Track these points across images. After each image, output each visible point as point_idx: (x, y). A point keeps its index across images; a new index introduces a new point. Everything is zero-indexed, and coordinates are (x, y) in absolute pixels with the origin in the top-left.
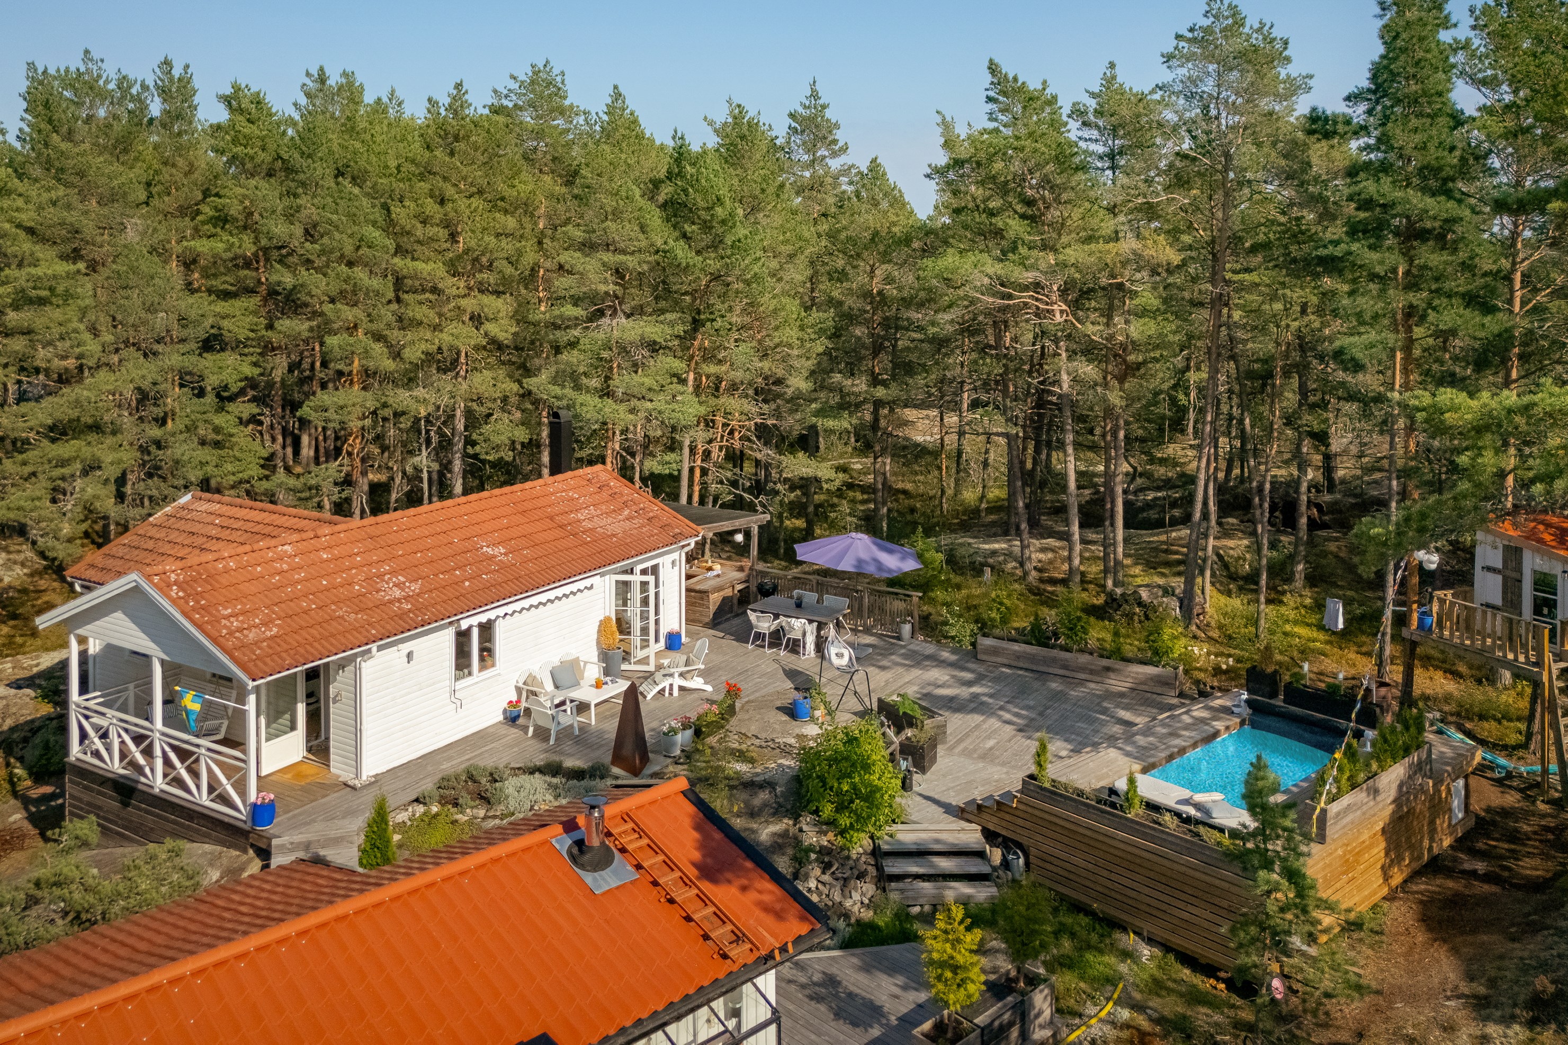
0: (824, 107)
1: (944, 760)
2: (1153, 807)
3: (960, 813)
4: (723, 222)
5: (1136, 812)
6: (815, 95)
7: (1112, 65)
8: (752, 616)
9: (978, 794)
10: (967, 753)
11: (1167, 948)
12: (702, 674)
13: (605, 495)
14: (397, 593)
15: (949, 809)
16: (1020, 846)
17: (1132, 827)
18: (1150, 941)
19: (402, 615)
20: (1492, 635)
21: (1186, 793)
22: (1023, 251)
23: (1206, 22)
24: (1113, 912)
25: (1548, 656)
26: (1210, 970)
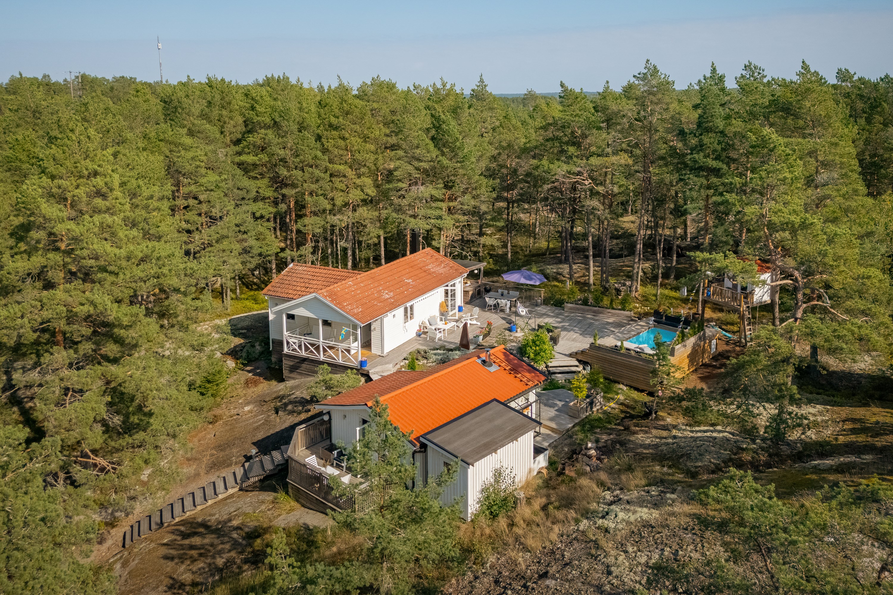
0: (485, 86)
1: (561, 342)
2: (628, 349)
3: (571, 355)
4: (459, 148)
5: (623, 351)
6: (482, 81)
7: (608, 82)
8: (487, 299)
9: (574, 350)
10: (567, 339)
11: (631, 387)
12: (476, 319)
13: (434, 259)
14: (388, 296)
15: (565, 355)
16: (588, 363)
17: (623, 355)
18: (626, 385)
19: (392, 303)
20: (729, 298)
21: (636, 345)
22: (575, 159)
23: (645, 71)
24: (616, 379)
25: (743, 303)
26: (642, 391)
